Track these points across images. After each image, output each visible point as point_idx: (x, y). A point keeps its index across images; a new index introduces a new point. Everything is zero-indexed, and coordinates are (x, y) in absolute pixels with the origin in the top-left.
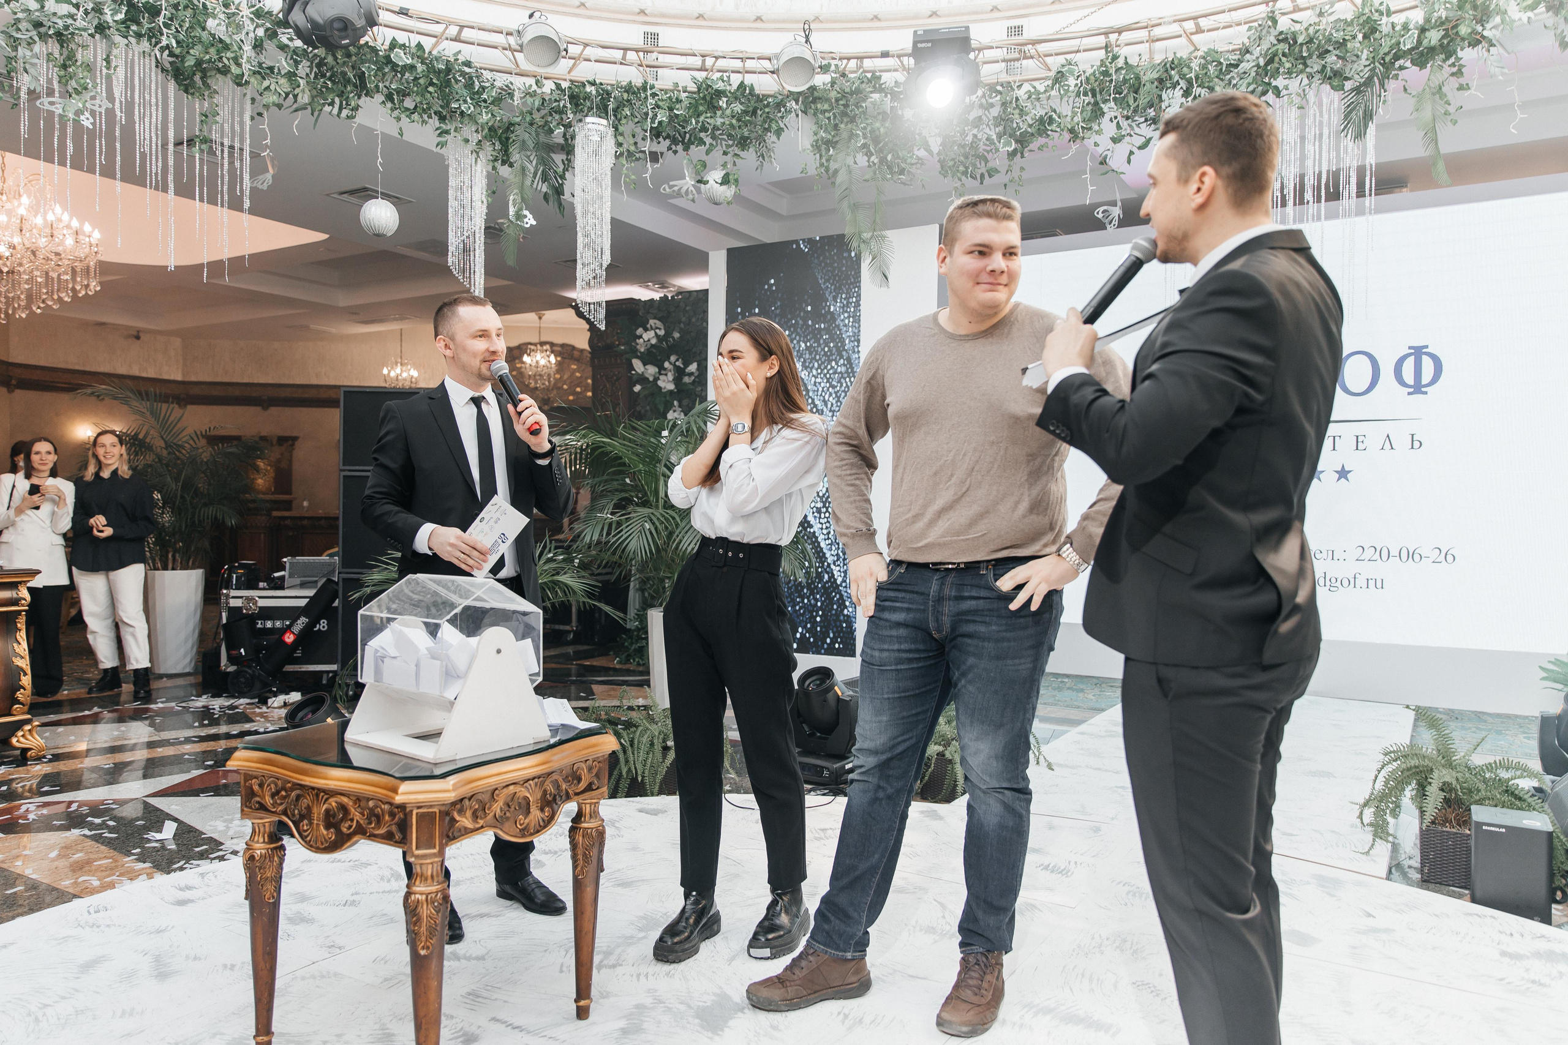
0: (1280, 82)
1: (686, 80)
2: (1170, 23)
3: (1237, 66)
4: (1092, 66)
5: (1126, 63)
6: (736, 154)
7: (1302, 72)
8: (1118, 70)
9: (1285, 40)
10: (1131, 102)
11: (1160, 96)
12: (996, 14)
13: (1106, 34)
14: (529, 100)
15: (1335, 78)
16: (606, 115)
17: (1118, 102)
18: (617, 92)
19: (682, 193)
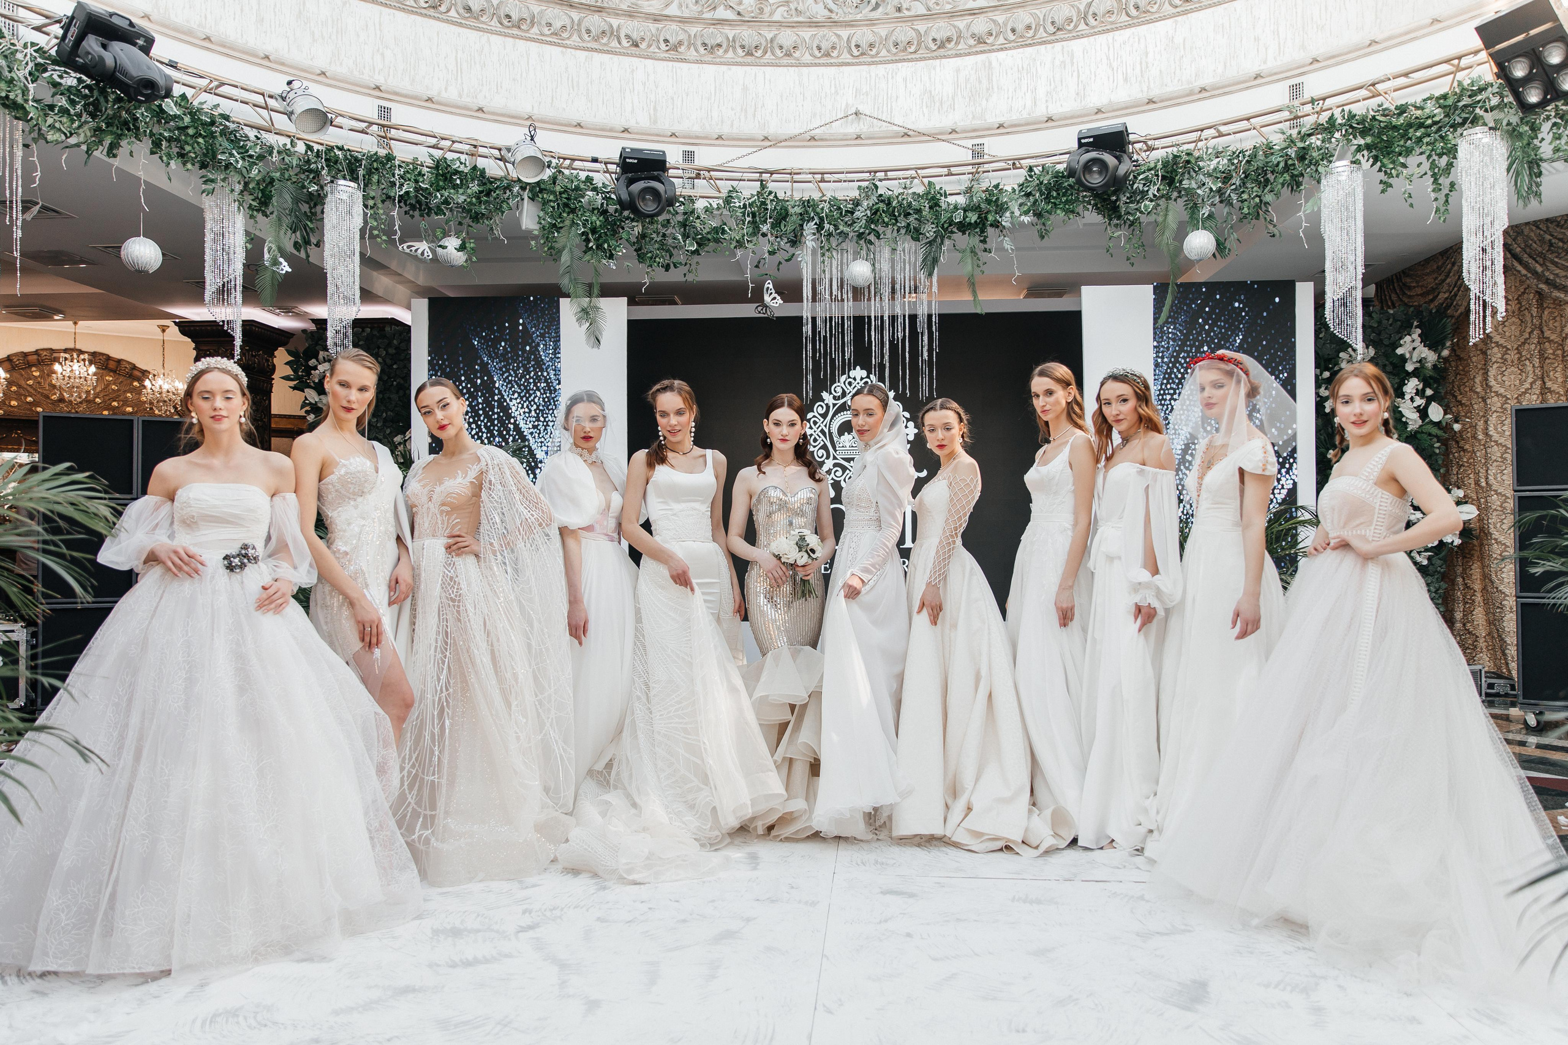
0: (880, 229)
1: (424, 155)
2: (806, 173)
3: (852, 213)
4: (753, 196)
5: (776, 196)
6: (469, 226)
7: (894, 225)
8: (772, 201)
9: (882, 201)
10: (782, 227)
11: (801, 226)
12: (673, 139)
13: (761, 173)
14: (287, 159)
15: (916, 234)
16: (355, 179)
17: (773, 226)
18: (365, 159)
19: (419, 254)
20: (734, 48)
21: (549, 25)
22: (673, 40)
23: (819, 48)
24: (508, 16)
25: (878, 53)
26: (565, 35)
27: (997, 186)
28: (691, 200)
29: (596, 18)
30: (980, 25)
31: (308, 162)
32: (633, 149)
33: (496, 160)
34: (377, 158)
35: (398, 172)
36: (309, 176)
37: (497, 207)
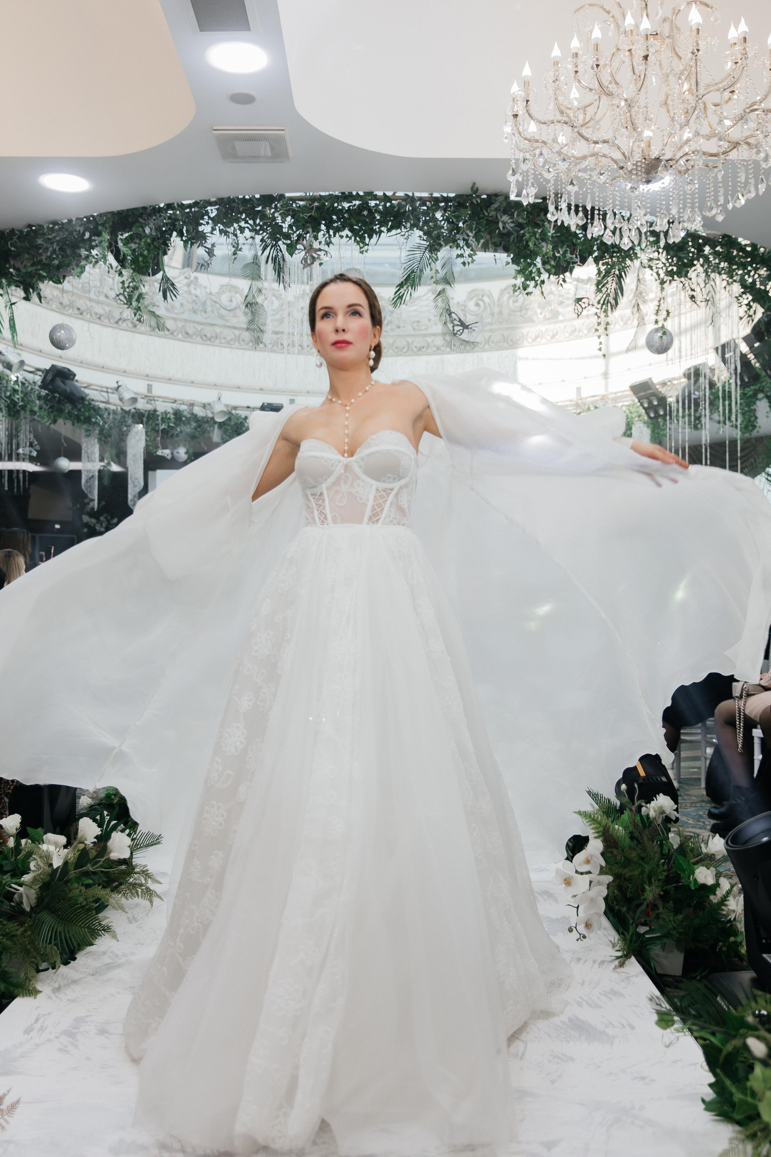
1: (170, 408)
6: (190, 442)
14: (115, 416)
16: (142, 423)
18: (147, 413)
19: (166, 455)
21: (225, 338)
24: (206, 336)
26: (232, 343)
31: (124, 417)
32: (268, 404)
33: (201, 408)
34: (152, 412)
35: (160, 418)
36: (124, 423)
37: (204, 433)
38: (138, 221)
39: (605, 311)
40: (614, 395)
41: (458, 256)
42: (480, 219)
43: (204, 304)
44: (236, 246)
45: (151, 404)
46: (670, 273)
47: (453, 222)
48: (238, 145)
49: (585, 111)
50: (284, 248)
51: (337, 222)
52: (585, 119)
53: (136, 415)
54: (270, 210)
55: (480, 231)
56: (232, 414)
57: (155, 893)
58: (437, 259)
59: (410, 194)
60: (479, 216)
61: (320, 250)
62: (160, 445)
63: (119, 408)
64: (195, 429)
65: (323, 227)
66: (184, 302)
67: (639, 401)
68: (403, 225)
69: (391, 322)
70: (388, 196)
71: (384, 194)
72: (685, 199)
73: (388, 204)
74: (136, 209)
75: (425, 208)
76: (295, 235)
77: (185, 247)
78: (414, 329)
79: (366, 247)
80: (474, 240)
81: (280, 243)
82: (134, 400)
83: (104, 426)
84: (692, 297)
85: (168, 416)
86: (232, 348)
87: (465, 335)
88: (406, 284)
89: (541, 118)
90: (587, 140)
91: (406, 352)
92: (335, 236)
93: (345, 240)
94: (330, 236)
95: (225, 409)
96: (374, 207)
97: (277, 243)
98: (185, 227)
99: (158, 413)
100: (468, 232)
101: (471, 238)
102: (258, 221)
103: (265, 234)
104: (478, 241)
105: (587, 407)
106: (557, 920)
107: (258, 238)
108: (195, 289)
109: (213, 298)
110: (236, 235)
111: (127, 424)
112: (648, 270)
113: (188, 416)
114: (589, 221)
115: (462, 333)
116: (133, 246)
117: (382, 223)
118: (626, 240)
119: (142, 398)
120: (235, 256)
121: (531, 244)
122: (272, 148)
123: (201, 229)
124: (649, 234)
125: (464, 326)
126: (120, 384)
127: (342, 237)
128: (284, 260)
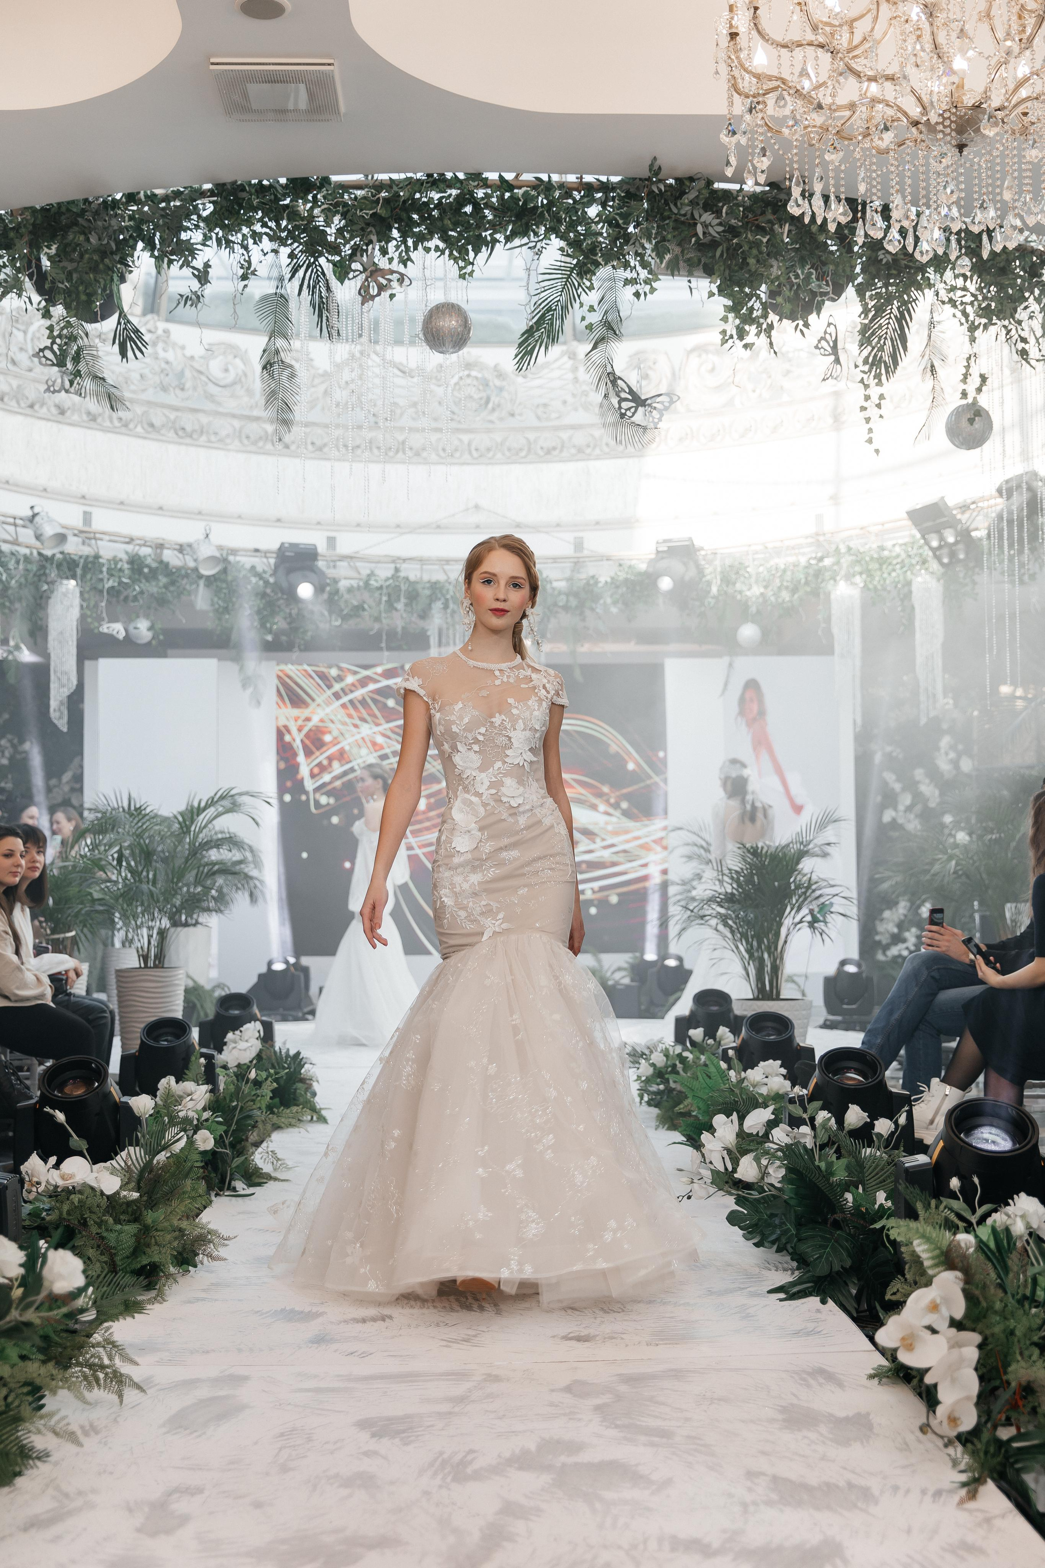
1: (121, 552)
4: (388, 579)
5: (408, 579)
6: (157, 610)
14: (28, 565)
16: (74, 577)
17: (406, 605)
18: (82, 561)
19: (115, 633)
20: (371, 449)
21: (216, 434)
22: (319, 443)
23: (444, 450)
24: (183, 429)
25: (494, 455)
26: (228, 441)
27: (593, 577)
28: (336, 581)
29: (254, 426)
30: (580, 438)
31: (43, 567)
32: (291, 544)
33: (176, 552)
34: (91, 559)
35: (105, 569)
36: (43, 578)
37: (180, 594)
38: (76, 224)
39: (878, 376)
40: (880, 527)
41: (627, 282)
42: (663, 219)
43: (182, 374)
44: (246, 264)
45: (89, 545)
46: (986, 312)
47: (618, 225)
48: (253, 89)
49: (851, 27)
50: (328, 268)
51: (419, 225)
52: (851, 41)
53: (65, 564)
54: (304, 204)
55: (664, 239)
56: (229, 562)
57: (131, 1380)
58: (591, 288)
59: (545, 177)
60: (662, 214)
61: (392, 272)
62: (104, 615)
63: (35, 552)
64: (166, 587)
65: (395, 233)
66: (146, 371)
67: (923, 537)
68: (534, 231)
69: (499, 405)
70: (507, 181)
71: (501, 177)
72: (1020, 178)
73: (507, 195)
74: (73, 202)
75: (570, 201)
76: (348, 247)
77: (158, 268)
78: (538, 418)
79: (470, 268)
80: (654, 255)
81: (322, 260)
82: (61, 538)
83: (9, 583)
84: (1024, 353)
85: (119, 566)
86: (229, 450)
87: (639, 417)
88: (538, 330)
89: (779, 38)
90: (857, 75)
91: (525, 457)
92: (415, 248)
93: (433, 254)
94: (407, 249)
95: (217, 554)
96: (482, 199)
97: (316, 259)
98: (158, 234)
99: (101, 560)
100: (644, 241)
101: (649, 252)
102: (284, 223)
103: (296, 245)
104: (660, 256)
105: (833, 547)
106: (847, 1419)
107: (285, 251)
108: (165, 350)
109: (196, 365)
110: (246, 248)
111: (49, 580)
112: (948, 307)
113: (154, 565)
114: (859, 215)
115: (634, 414)
116: (70, 266)
117: (496, 227)
118: (925, 246)
119: (75, 535)
120: (246, 282)
121: (752, 261)
122: (311, 96)
123: (184, 236)
124: (963, 235)
125: (639, 402)
126: (36, 510)
127: (427, 250)
128: (328, 289)
